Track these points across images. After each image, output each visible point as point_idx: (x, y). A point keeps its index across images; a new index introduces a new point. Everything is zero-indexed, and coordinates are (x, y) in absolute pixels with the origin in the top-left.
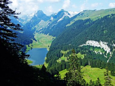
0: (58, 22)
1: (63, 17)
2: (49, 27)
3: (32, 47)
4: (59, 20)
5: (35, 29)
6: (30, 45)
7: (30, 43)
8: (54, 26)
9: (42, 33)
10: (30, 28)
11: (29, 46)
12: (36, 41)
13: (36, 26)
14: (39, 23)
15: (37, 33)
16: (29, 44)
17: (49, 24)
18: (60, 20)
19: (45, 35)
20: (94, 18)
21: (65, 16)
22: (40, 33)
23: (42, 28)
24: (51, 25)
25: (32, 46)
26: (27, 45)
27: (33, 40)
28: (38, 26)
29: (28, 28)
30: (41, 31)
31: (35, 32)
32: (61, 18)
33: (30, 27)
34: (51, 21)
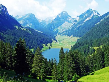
0: (84, 21)
1: (91, 16)
2: (73, 28)
3: (50, 47)
4: (86, 20)
5: (57, 31)
6: (49, 45)
7: (49, 43)
8: (80, 26)
9: (65, 35)
10: (52, 30)
11: (46, 45)
12: (56, 41)
13: (59, 28)
14: (63, 25)
15: (59, 35)
16: (47, 44)
17: (74, 24)
18: (88, 19)
19: (69, 36)
21: (94, 15)
22: (63, 35)
23: (65, 30)
24: (77, 25)
25: (50, 45)
26: (45, 45)
27: (53, 40)
28: (61, 28)
29: (50, 30)
30: (64, 33)
31: (58, 34)
32: (88, 17)
33: (52, 28)
34: (76, 21)
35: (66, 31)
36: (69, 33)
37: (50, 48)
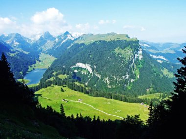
0: (61, 44)
1: (66, 39)
2: (53, 48)
4: (62, 42)
5: (41, 49)
6: (33, 66)
7: (33, 64)
8: (58, 47)
9: (47, 54)
10: (37, 49)
12: (40, 61)
13: (42, 47)
14: (46, 44)
15: (43, 54)
18: (64, 42)
19: (50, 55)
20: (87, 42)
21: (68, 39)
24: (55, 46)
26: (30, 66)
27: (36, 60)
28: (45, 47)
29: (35, 49)
30: (47, 52)
31: (42, 52)
34: (55, 42)
35: (48, 50)
36: (51, 52)
37: (34, 69)
